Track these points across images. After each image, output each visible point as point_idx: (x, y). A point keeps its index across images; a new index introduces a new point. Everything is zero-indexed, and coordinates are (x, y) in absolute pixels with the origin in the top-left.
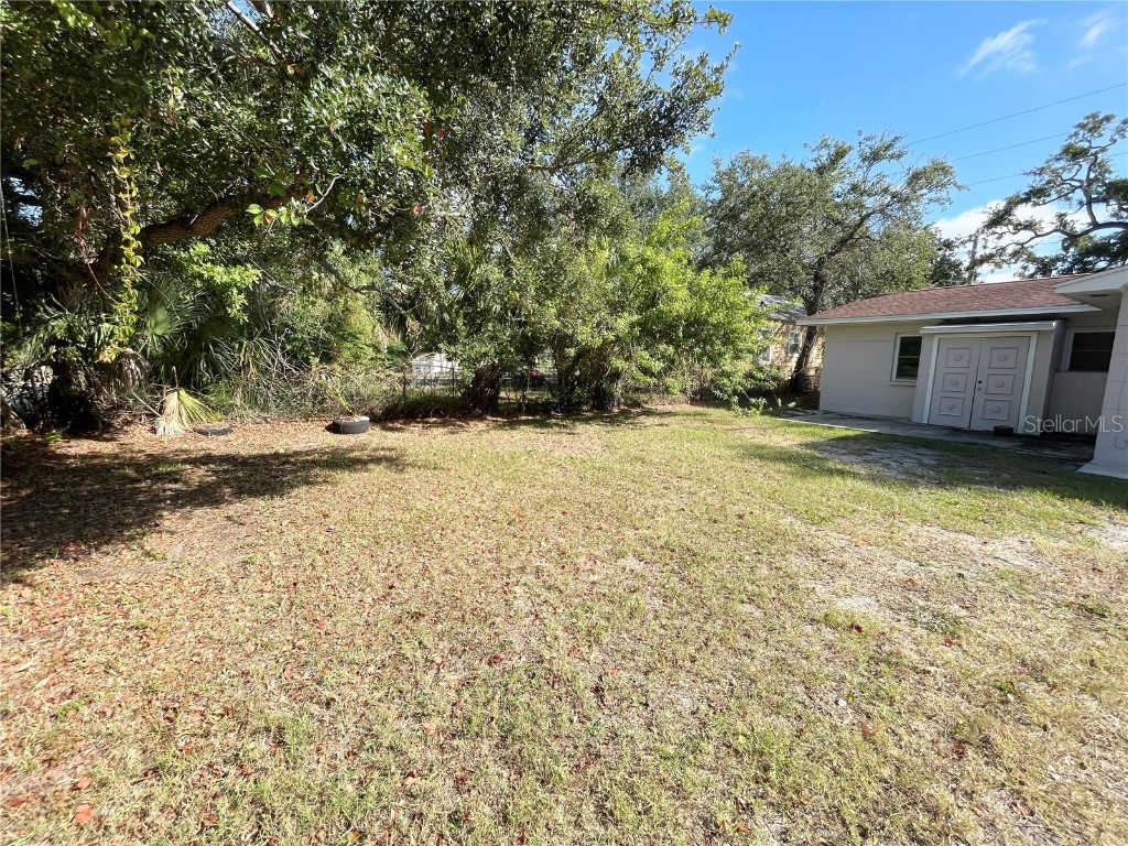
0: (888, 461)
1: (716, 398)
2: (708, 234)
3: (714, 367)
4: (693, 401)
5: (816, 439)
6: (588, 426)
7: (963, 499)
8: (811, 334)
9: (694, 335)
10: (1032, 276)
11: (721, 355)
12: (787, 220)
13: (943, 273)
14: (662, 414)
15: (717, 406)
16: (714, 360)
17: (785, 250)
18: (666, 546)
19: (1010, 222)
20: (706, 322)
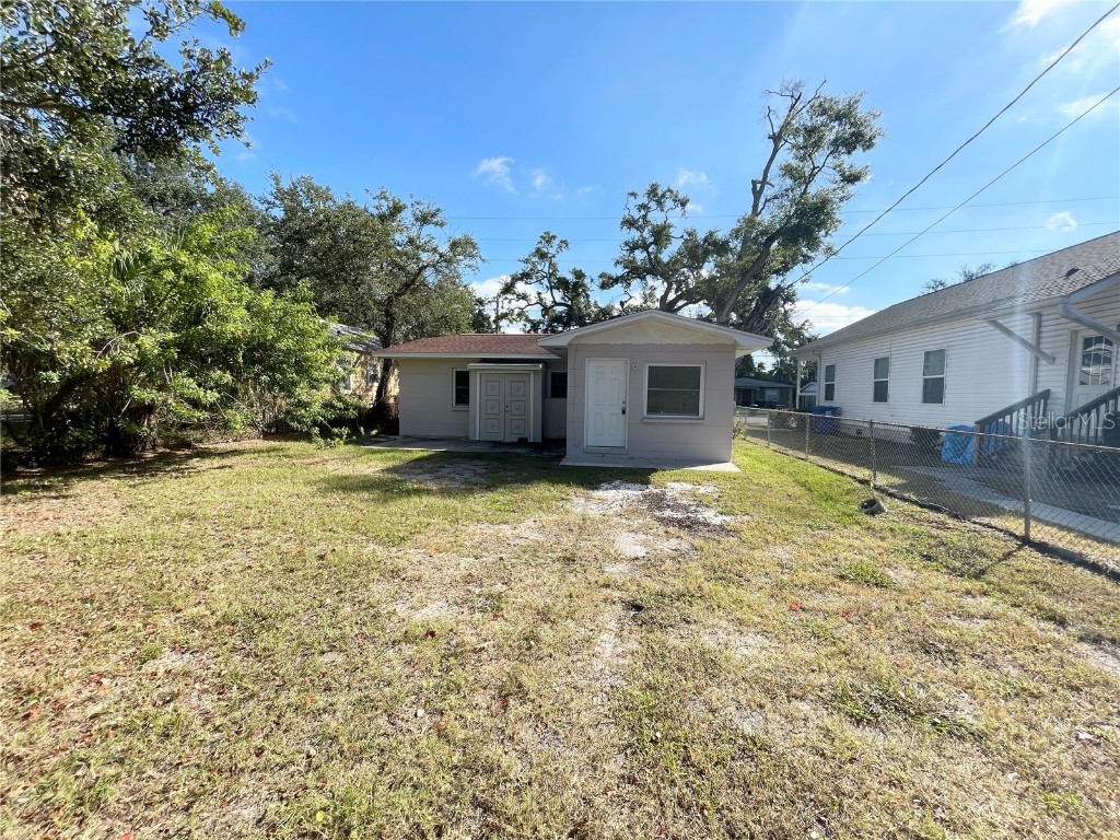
0: (453, 475)
1: (293, 430)
2: (273, 252)
3: (289, 397)
4: (266, 436)
5: (397, 463)
6: (95, 482)
7: (501, 496)
8: (388, 365)
9: (260, 361)
10: (529, 331)
11: (294, 384)
12: (355, 256)
13: (479, 323)
14: (223, 454)
15: (296, 439)
16: (288, 388)
17: (356, 285)
18: (226, 619)
19: (514, 293)
20: (273, 346)
